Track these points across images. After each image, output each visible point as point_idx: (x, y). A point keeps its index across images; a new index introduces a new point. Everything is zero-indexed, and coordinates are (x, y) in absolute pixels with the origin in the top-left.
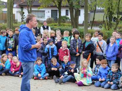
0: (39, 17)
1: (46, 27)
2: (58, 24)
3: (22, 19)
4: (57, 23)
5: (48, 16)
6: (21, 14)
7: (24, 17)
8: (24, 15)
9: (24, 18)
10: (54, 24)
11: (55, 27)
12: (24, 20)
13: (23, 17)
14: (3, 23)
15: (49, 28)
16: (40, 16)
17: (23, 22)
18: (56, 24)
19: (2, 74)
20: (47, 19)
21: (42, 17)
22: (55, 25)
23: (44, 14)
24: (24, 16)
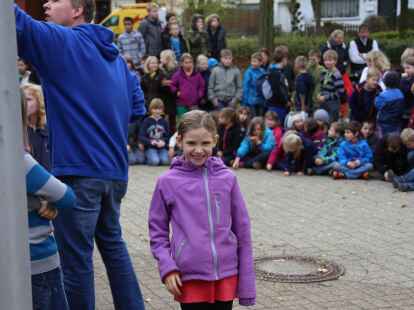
0: (341, 16)
1: (365, 43)
2: (397, 32)
3: (293, 23)
4: (394, 29)
5: (370, 12)
6: (290, 10)
7: (299, 18)
8: (299, 10)
9: (298, 21)
10: (385, 33)
11: (389, 41)
12: (299, 25)
13: (295, 18)
14: (243, 37)
15: (375, 44)
16: (344, 11)
17: (295, 32)
18: (392, 33)
19: (255, 164)
20: (366, 21)
21: (349, 16)
22: (390, 37)
23: (358, 7)
24: (300, 13)
